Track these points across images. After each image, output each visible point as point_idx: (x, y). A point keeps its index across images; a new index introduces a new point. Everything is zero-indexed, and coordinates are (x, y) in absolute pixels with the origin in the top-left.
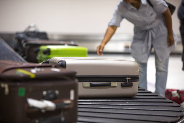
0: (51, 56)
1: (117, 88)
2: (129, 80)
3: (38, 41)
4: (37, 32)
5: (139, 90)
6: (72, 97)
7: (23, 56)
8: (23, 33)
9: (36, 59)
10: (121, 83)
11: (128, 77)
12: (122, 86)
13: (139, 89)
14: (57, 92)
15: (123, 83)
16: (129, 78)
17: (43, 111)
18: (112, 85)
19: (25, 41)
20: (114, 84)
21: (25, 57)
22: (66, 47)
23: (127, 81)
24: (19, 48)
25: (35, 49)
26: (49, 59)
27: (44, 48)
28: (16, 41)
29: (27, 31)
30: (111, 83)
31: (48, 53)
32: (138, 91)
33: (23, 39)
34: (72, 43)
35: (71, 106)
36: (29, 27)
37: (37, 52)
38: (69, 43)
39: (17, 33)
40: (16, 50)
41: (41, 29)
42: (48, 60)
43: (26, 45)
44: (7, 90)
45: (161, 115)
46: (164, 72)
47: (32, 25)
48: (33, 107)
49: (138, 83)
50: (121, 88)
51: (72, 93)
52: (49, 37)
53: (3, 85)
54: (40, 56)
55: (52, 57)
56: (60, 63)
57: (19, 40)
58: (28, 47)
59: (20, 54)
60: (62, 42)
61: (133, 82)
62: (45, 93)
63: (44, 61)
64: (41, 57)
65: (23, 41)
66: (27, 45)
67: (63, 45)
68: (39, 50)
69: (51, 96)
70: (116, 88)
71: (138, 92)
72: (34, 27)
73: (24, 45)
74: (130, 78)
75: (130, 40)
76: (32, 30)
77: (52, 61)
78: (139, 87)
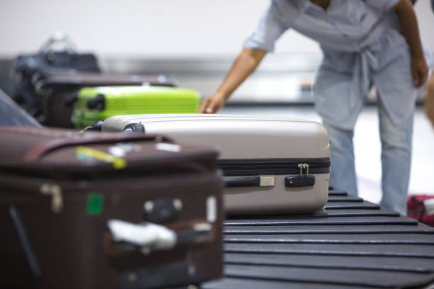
0: (106, 113)
1: (274, 189)
2: (304, 170)
3: (73, 76)
4: (70, 52)
5: (330, 195)
6: (212, 215)
7: (36, 116)
8: (35, 56)
9: (70, 120)
10: (284, 176)
11: (303, 161)
12: (288, 185)
13: (332, 192)
14: (178, 204)
15: (290, 177)
16: (304, 165)
17: (146, 251)
18: (262, 184)
19: (42, 77)
20: (266, 180)
21: (43, 118)
22: (146, 90)
23: (299, 173)
24: (27, 96)
25: (68, 97)
26: (103, 121)
27: (88, 93)
28: (18, 78)
29: (46, 52)
30: (259, 178)
31: (100, 106)
32: (328, 198)
33: (34, 71)
34: (162, 79)
35: (210, 238)
36: (52, 41)
37: (72, 103)
38: (153, 79)
39: (20, 58)
40: (19, 100)
41: (82, 47)
42: (100, 123)
43: (42, 88)
44: (57, 201)
45: (406, 254)
46: (402, 149)
47: (58, 35)
48: (124, 243)
49: (327, 176)
50: (286, 190)
51: (211, 204)
52: (103, 64)
53: (45, 189)
54: (79, 113)
55: (109, 117)
56: (131, 129)
57: (26, 73)
58: (49, 92)
59: (28, 111)
60: (135, 79)
61: (315, 175)
62: (149, 206)
63: (90, 127)
64: (82, 116)
65: (35, 78)
66: (46, 86)
67: (139, 84)
68: (76, 100)
69: (165, 213)
70: (273, 191)
71: (329, 201)
72: (64, 39)
73: (38, 86)
74: (308, 166)
75: (313, 71)
76: (58, 47)
77: (110, 125)
78: (330, 189)
